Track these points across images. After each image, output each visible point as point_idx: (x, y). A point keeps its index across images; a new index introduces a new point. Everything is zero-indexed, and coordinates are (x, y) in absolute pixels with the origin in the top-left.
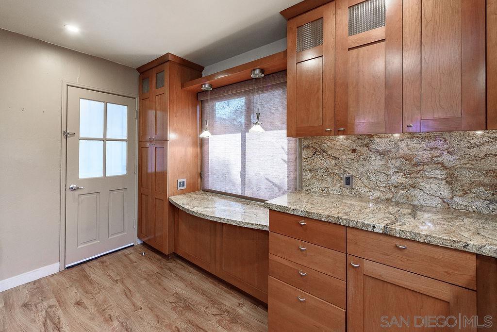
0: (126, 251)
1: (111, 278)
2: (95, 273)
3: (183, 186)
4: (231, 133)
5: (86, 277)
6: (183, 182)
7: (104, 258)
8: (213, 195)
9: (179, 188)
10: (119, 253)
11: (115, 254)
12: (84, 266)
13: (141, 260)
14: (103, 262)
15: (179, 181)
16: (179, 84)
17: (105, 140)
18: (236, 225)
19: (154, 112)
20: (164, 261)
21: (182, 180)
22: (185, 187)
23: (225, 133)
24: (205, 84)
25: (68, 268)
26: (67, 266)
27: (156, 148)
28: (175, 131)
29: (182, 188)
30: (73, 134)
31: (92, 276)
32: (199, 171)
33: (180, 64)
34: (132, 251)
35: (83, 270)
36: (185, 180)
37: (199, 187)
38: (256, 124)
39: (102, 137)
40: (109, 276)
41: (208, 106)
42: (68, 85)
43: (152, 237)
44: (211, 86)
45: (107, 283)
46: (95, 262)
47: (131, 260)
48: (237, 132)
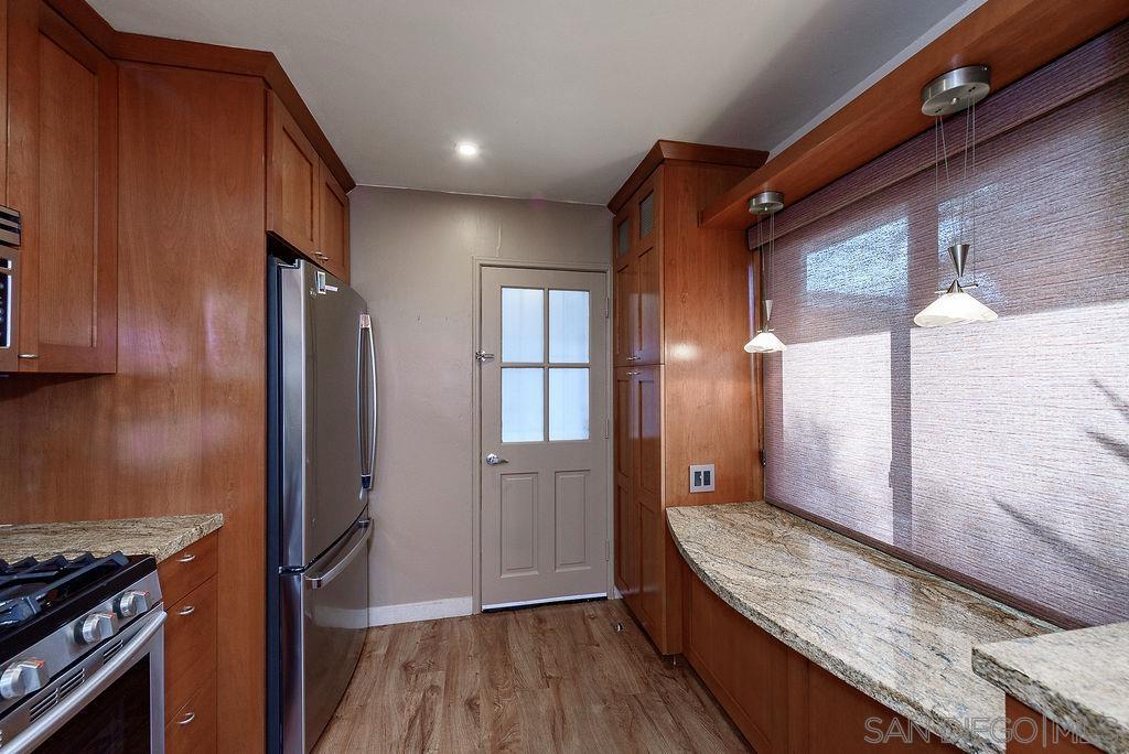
0: (589, 610)
1: (542, 667)
2: (521, 644)
3: (707, 482)
4: (854, 332)
5: (503, 644)
6: (707, 474)
7: (546, 612)
8: (793, 525)
9: (694, 489)
10: (576, 608)
11: (567, 609)
12: (511, 616)
13: (610, 642)
14: (541, 620)
15: (694, 469)
16: (693, 216)
17: (546, 366)
18: (841, 676)
19: (637, 296)
20: (658, 667)
21: (702, 468)
22: (712, 487)
23: (833, 335)
24: (757, 196)
25: (487, 611)
26: (484, 607)
27: (640, 382)
28: (680, 338)
29: (703, 488)
30: (490, 357)
31: (514, 647)
32: (756, 445)
33: (694, 162)
34: (600, 613)
35: (504, 625)
36: (711, 468)
37: (757, 492)
38: (950, 290)
39: (540, 359)
40: (541, 659)
41: (778, 257)
42: (482, 265)
43: (637, 590)
44: (779, 194)
45: (530, 677)
46: (529, 614)
47: (590, 636)
48: (875, 329)
